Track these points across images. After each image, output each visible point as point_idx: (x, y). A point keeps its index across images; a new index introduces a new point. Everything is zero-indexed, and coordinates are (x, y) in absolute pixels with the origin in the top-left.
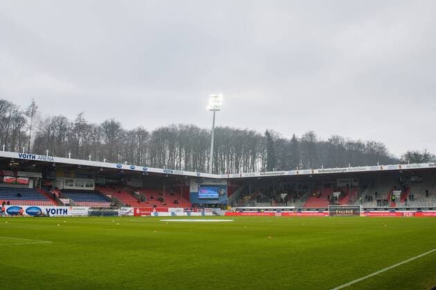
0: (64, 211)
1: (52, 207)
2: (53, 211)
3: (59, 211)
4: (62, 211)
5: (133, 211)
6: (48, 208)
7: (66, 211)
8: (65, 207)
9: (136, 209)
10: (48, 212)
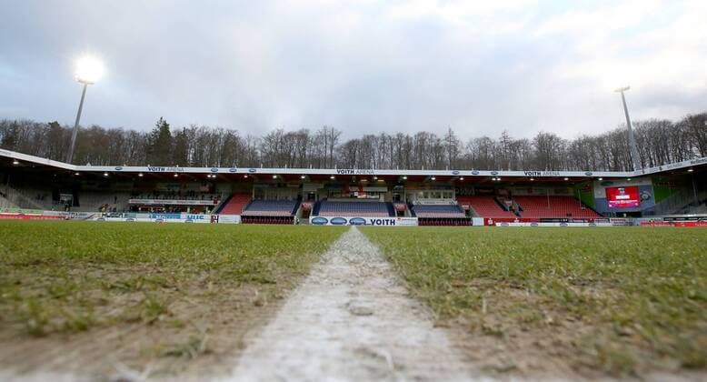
0: (391, 222)
1: (377, 219)
2: (379, 222)
3: (385, 222)
4: (389, 222)
5: (483, 222)
6: (373, 219)
7: (394, 222)
8: (392, 218)
9: (488, 219)
10: (373, 223)
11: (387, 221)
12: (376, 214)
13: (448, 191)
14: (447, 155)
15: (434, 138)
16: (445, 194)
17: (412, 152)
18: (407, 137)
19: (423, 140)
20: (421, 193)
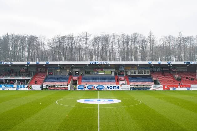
0: (117, 87)
1: (110, 86)
2: (111, 87)
3: (114, 87)
4: (116, 87)
5: (162, 87)
6: (108, 86)
7: (118, 87)
8: (118, 86)
9: (165, 85)
10: (108, 88)
11: (115, 87)
12: (110, 83)
13: (146, 70)
14: (149, 44)
15: (141, 36)
16: (145, 71)
17: (130, 43)
18: (127, 36)
19: (135, 37)
20: (133, 71)
